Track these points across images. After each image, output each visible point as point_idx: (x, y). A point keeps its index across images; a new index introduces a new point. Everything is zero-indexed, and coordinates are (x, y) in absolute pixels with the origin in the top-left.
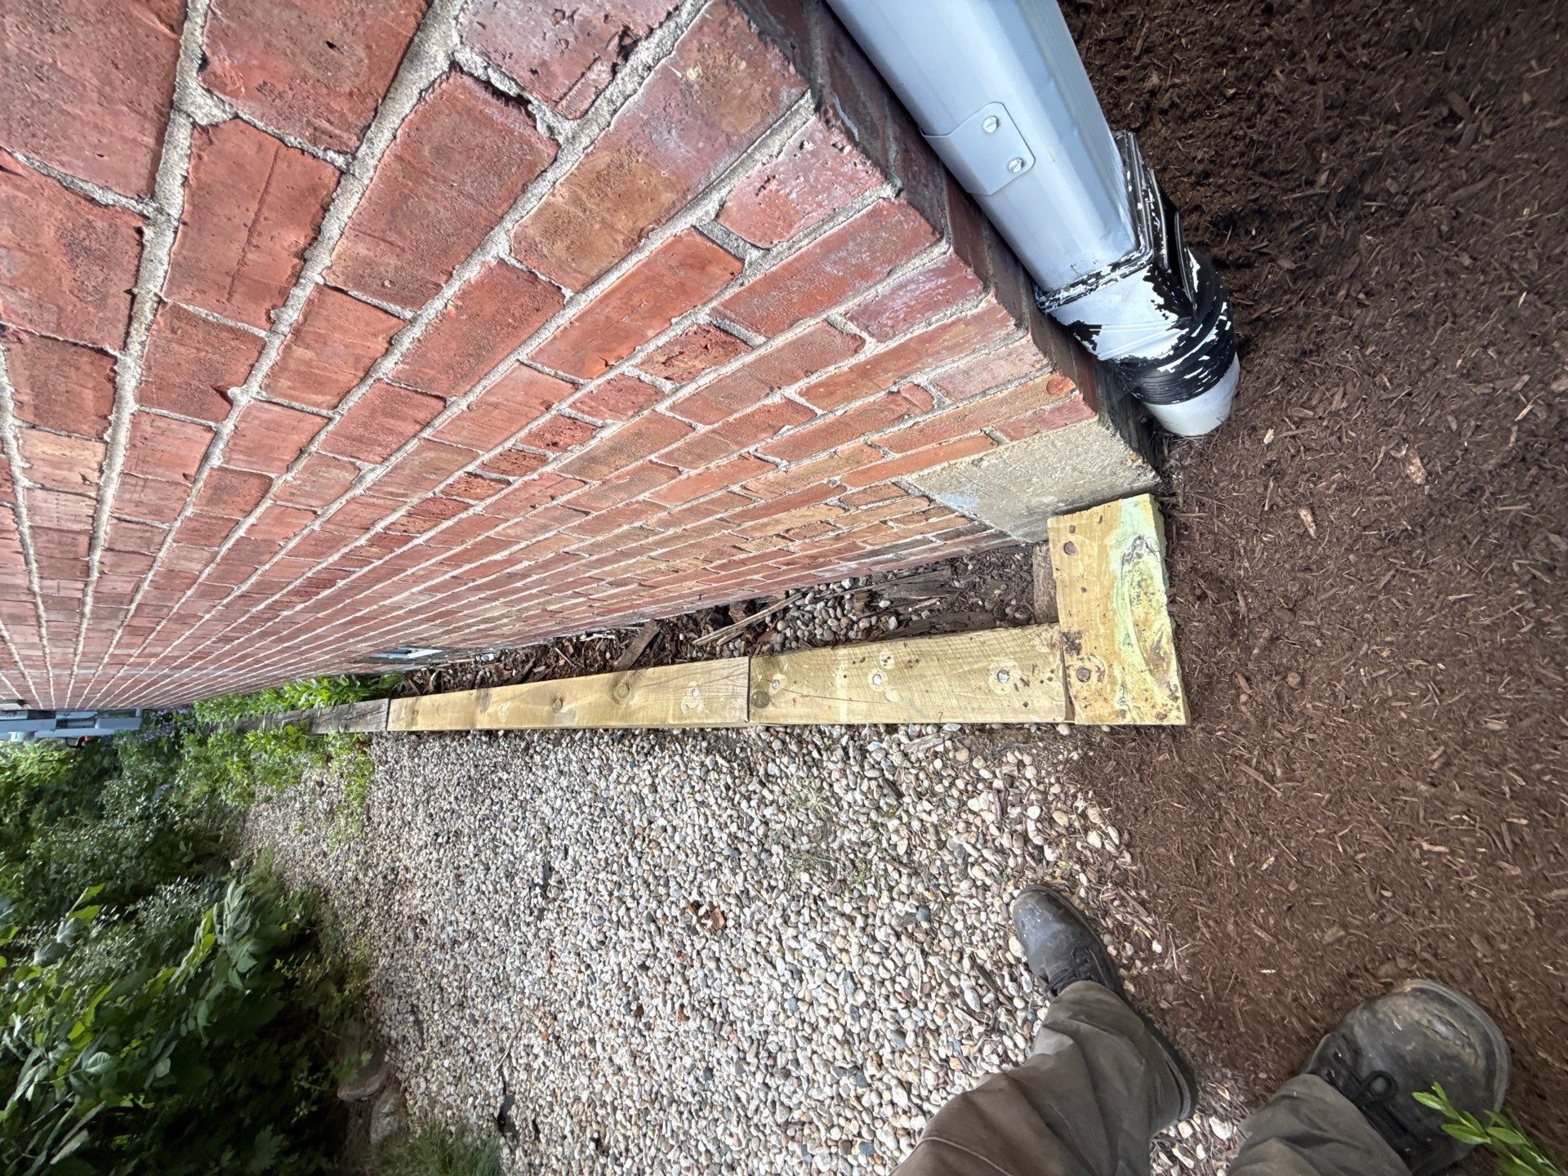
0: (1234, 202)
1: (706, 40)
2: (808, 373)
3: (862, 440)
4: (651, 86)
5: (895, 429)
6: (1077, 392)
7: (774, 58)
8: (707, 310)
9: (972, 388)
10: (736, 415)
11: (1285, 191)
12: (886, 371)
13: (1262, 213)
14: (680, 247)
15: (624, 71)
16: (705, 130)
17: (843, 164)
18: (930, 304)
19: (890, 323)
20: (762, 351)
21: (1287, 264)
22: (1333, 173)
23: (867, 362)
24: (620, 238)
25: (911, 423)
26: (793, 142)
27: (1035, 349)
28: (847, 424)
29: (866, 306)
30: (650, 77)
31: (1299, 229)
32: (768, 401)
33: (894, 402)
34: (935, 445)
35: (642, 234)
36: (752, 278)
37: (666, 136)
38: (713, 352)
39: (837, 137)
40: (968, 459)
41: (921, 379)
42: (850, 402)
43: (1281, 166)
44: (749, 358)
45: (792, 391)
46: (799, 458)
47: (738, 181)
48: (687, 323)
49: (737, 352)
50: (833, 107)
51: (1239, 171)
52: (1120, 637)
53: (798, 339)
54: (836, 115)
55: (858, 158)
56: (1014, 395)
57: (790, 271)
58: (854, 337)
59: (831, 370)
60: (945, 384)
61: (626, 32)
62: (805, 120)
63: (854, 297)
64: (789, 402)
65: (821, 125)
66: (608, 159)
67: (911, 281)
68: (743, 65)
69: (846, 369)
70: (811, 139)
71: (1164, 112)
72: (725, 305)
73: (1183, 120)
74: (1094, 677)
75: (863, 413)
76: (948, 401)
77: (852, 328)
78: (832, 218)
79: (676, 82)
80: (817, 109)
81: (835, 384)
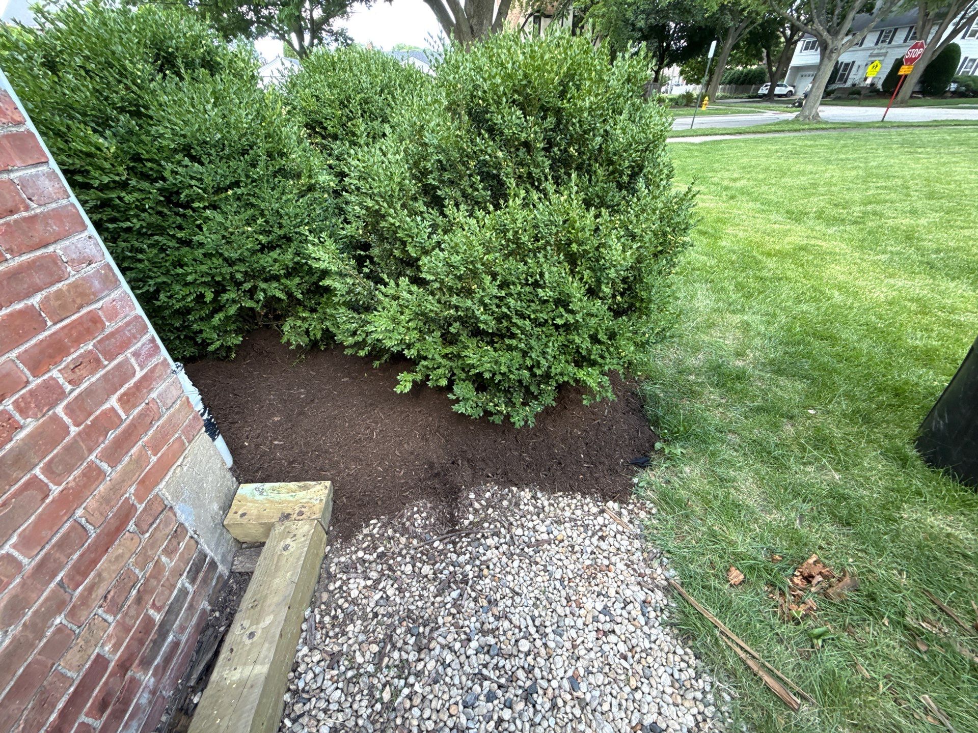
3: (140, 443)
5: (151, 432)
8: (92, 343)
9: (169, 402)
10: (92, 418)
12: (143, 389)
14: (90, 314)
15: (89, 267)
18: (150, 354)
19: (143, 361)
20: (106, 370)
23: (137, 382)
24: (76, 306)
25: (156, 425)
29: (136, 351)
30: (93, 270)
32: (105, 407)
33: (148, 410)
34: (166, 447)
35: (82, 307)
36: (106, 332)
37: (95, 282)
38: (92, 366)
41: (154, 395)
42: (134, 409)
44: (102, 372)
45: (114, 400)
47: (107, 299)
48: (85, 348)
49: (98, 369)
52: (291, 499)
53: (118, 364)
57: (116, 332)
58: (134, 367)
59: (127, 386)
60: (161, 398)
64: (113, 408)
66: (80, 283)
69: (131, 385)
72: (98, 343)
74: (303, 509)
75: (140, 417)
76: (164, 411)
77: (133, 361)
79: (98, 273)
81: (129, 395)
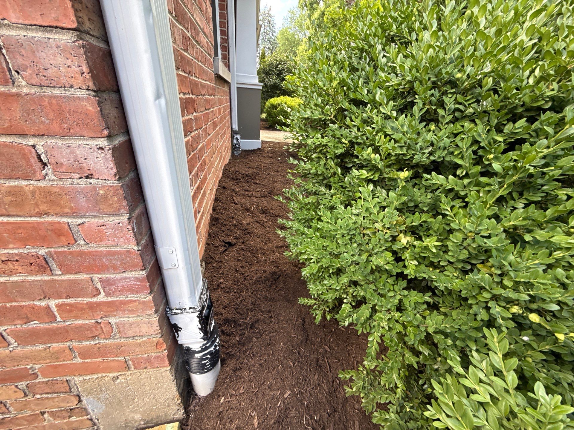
0: (230, 316)
1: (110, 189)
2: (68, 297)
3: (68, 344)
4: (88, 187)
5: (87, 343)
6: (166, 351)
7: (125, 203)
8: (47, 250)
9: (130, 333)
10: (14, 304)
11: (241, 319)
12: (101, 310)
13: (235, 322)
14: (57, 225)
15: (83, 180)
16: (94, 204)
17: (127, 234)
18: (130, 290)
19: (114, 290)
20: (55, 278)
21: (238, 339)
22: (250, 318)
23: (95, 303)
24: (37, 210)
25: (97, 342)
26: (117, 221)
27: (157, 324)
28: (67, 332)
29: (109, 279)
30: (89, 185)
31: (242, 330)
32: (37, 303)
33: (96, 327)
34: (100, 360)
35: (47, 214)
36: (75, 249)
37: (82, 198)
38: (33, 268)
39: (130, 227)
40: (112, 375)
41: (112, 320)
42: (76, 320)
43: (241, 312)
44: (46, 278)
45: (53, 303)
46: (27, 344)
47: (94, 220)
48: (33, 250)
49: (44, 272)
50: (133, 221)
51: (233, 309)
53: (75, 280)
54: (133, 223)
55: (132, 235)
56: (144, 343)
57: (90, 254)
58: (98, 290)
59: (79, 300)
60: (120, 326)
61: (92, 175)
62: (124, 219)
63: (107, 274)
64: (48, 308)
65: (127, 222)
66: (57, 191)
67: (128, 278)
68: (116, 199)
69: (85, 302)
70: (123, 223)
71: (221, 288)
72: (56, 252)
73: (225, 292)
75: (79, 328)
76: (118, 336)
77: (99, 285)
78: (115, 246)
79: (96, 190)
80: (129, 219)
81: (76, 307)
